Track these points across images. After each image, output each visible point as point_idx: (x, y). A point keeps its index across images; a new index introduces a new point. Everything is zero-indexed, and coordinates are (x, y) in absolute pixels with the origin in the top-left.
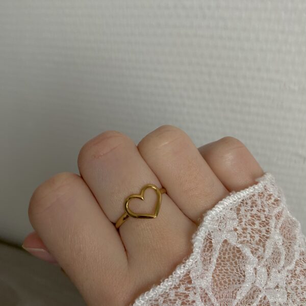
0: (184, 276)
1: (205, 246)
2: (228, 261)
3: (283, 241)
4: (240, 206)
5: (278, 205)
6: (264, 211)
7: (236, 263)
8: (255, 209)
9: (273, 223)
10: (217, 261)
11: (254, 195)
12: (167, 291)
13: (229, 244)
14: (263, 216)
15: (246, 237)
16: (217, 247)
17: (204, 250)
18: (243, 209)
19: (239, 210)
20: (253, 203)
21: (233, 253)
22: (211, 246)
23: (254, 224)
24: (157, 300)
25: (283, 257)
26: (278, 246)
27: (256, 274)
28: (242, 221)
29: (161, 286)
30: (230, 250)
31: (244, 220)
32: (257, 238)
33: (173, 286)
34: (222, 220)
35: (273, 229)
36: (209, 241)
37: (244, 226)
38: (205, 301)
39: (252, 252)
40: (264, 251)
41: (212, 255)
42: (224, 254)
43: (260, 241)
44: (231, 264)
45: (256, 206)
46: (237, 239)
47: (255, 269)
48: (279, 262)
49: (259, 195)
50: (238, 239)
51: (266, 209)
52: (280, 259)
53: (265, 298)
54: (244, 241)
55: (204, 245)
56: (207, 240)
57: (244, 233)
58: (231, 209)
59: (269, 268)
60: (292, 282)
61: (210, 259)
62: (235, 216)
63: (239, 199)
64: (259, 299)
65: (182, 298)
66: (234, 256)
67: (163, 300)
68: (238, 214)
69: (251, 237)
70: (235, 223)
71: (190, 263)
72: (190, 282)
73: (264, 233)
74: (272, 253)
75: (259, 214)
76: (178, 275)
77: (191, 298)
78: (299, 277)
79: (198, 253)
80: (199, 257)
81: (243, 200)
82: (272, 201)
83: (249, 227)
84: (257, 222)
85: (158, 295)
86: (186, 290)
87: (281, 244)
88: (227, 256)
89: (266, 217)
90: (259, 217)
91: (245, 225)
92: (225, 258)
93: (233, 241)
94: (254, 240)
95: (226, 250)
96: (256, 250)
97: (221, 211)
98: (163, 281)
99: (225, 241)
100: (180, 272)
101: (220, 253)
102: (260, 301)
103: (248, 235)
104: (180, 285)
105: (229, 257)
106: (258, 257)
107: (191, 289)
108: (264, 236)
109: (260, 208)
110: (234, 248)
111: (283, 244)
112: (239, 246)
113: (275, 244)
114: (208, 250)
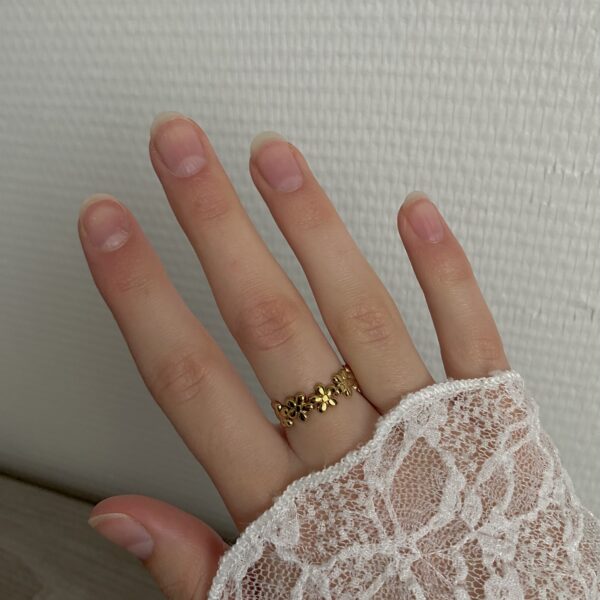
0: (355, 467)
1: (393, 437)
2: (419, 465)
3: (515, 468)
4: (456, 399)
5: (520, 419)
6: (491, 416)
7: (429, 470)
8: (477, 410)
9: (503, 438)
10: (405, 461)
11: (478, 391)
12: (330, 481)
13: (426, 444)
14: (490, 424)
15: (454, 443)
16: (409, 443)
17: (390, 441)
18: (458, 404)
19: (452, 403)
20: (475, 400)
21: (429, 457)
22: (401, 439)
23: (472, 430)
24: (314, 492)
25: (511, 490)
26: (506, 472)
27: (463, 500)
28: (453, 421)
29: (323, 473)
30: (426, 452)
31: (457, 420)
32: (473, 449)
33: (338, 477)
34: (425, 411)
35: (501, 446)
36: (399, 432)
37: (456, 430)
38: (380, 513)
39: (457, 464)
40: (478, 470)
41: (398, 451)
42: (416, 455)
43: (476, 455)
44: (423, 470)
45: (479, 406)
46: (438, 440)
47: (462, 494)
48: (503, 495)
49: (487, 393)
50: (440, 442)
51: (496, 415)
52: (505, 491)
53: (476, 542)
54: (450, 448)
55: (391, 435)
56: (397, 430)
57: (452, 437)
58: (442, 400)
59: (487, 500)
60: (531, 540)
61: (395, 456)
62: (445, 410)
63: (457, 390)
64: (465, 542)
65: (349, 497)
66: (430, 463)
67: (322, 493)
68: (449, 410)
69: (462, 445)
70: (443, 420)
71: (366, 451)
72: (362, 477)
73: (485, 445)
74: (492, 478)
75: (482, 419)
76: (347, 464)
77: (360, 501)
78: (543, 537)
79: (380, 441)
80: (379, 448)
81: (461, 394)
82: (512, 409)
83: (462, 432)
84: (478, 430)
85: (316, 484)
86: (355, 487)
87: (510, 470)
88: (419, 459)
89: (493, 426)
90: (483, 423)
91: (459, 428)
92: (416, 461)
93: (433, 443)
94: (466, 451)
95: (420, 451)
96: (465, 463)
97: (427, 399)
98: (327, 467)
99: (422, 439)
100: (352, 459)
101: (410, 453)
102: (467, 544)
103: (459, 442)
104: (347, 478)
105: (423, 462)
106: (468, 477)
107: (362, 489)
108: (483, 449)
109: (485, 410)
110: (432, 452)
111: (514, 472)
112: (440, 450)
113: (502, 468)
114: (395, 442)
